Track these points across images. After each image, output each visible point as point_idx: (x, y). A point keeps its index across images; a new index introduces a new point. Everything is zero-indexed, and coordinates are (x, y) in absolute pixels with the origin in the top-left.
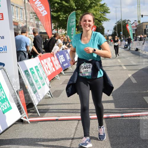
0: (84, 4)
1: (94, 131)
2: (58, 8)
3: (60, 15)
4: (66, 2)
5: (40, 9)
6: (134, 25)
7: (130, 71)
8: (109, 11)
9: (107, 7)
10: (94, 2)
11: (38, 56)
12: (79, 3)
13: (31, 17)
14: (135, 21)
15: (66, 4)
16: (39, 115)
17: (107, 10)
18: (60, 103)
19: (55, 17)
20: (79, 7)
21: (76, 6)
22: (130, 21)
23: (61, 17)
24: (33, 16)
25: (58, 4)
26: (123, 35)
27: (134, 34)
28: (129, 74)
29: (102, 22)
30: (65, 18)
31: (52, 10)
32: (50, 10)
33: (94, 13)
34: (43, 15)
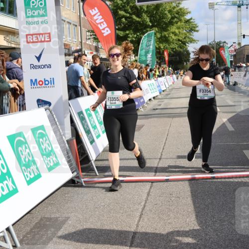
0: (163, 19)
1: (173, 197)
2: (127, 24)
3: (128, 34)
4: (138, 16)
5: (101, 26)
6: (232, 49)
7: (226, 114)
8: (197, 29)
9: (195, 23)
10: (177, 16)
11: (96, 91)
12: (156, 18)
13: (88, 37)
14: (234, 43)
15: (138, 19)
16: (98, 174)
17: (194, 27)
18: (126, 158)
19: (122, 37)
20: (155, 24)
21: (151, 21)
22: (227, 44)
23: (129, 37)
24: (91, 36)
25: (126, 19)
26: (216, 63)
27: (231, 62)
28: (224, 118)
29: (187, 44)
30: (136, 38)
31: (117, 27)
32: (115, 27)
33: (177, 31)
34: (105, 35)
